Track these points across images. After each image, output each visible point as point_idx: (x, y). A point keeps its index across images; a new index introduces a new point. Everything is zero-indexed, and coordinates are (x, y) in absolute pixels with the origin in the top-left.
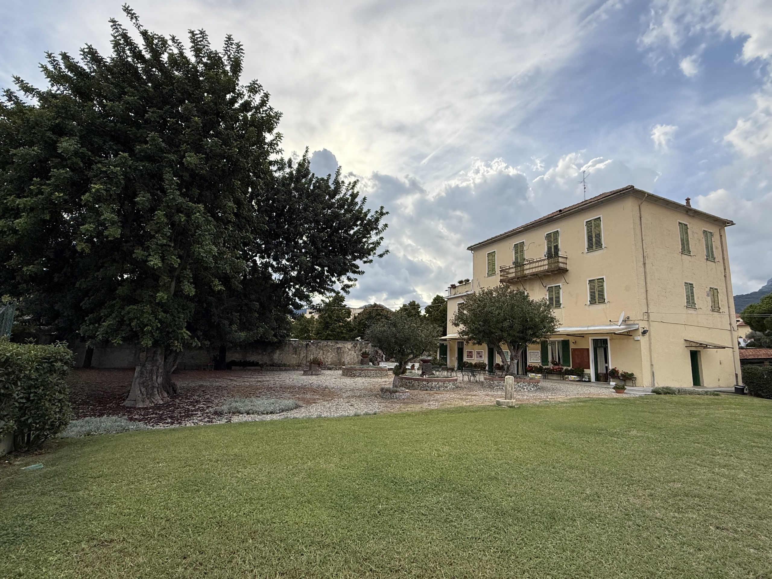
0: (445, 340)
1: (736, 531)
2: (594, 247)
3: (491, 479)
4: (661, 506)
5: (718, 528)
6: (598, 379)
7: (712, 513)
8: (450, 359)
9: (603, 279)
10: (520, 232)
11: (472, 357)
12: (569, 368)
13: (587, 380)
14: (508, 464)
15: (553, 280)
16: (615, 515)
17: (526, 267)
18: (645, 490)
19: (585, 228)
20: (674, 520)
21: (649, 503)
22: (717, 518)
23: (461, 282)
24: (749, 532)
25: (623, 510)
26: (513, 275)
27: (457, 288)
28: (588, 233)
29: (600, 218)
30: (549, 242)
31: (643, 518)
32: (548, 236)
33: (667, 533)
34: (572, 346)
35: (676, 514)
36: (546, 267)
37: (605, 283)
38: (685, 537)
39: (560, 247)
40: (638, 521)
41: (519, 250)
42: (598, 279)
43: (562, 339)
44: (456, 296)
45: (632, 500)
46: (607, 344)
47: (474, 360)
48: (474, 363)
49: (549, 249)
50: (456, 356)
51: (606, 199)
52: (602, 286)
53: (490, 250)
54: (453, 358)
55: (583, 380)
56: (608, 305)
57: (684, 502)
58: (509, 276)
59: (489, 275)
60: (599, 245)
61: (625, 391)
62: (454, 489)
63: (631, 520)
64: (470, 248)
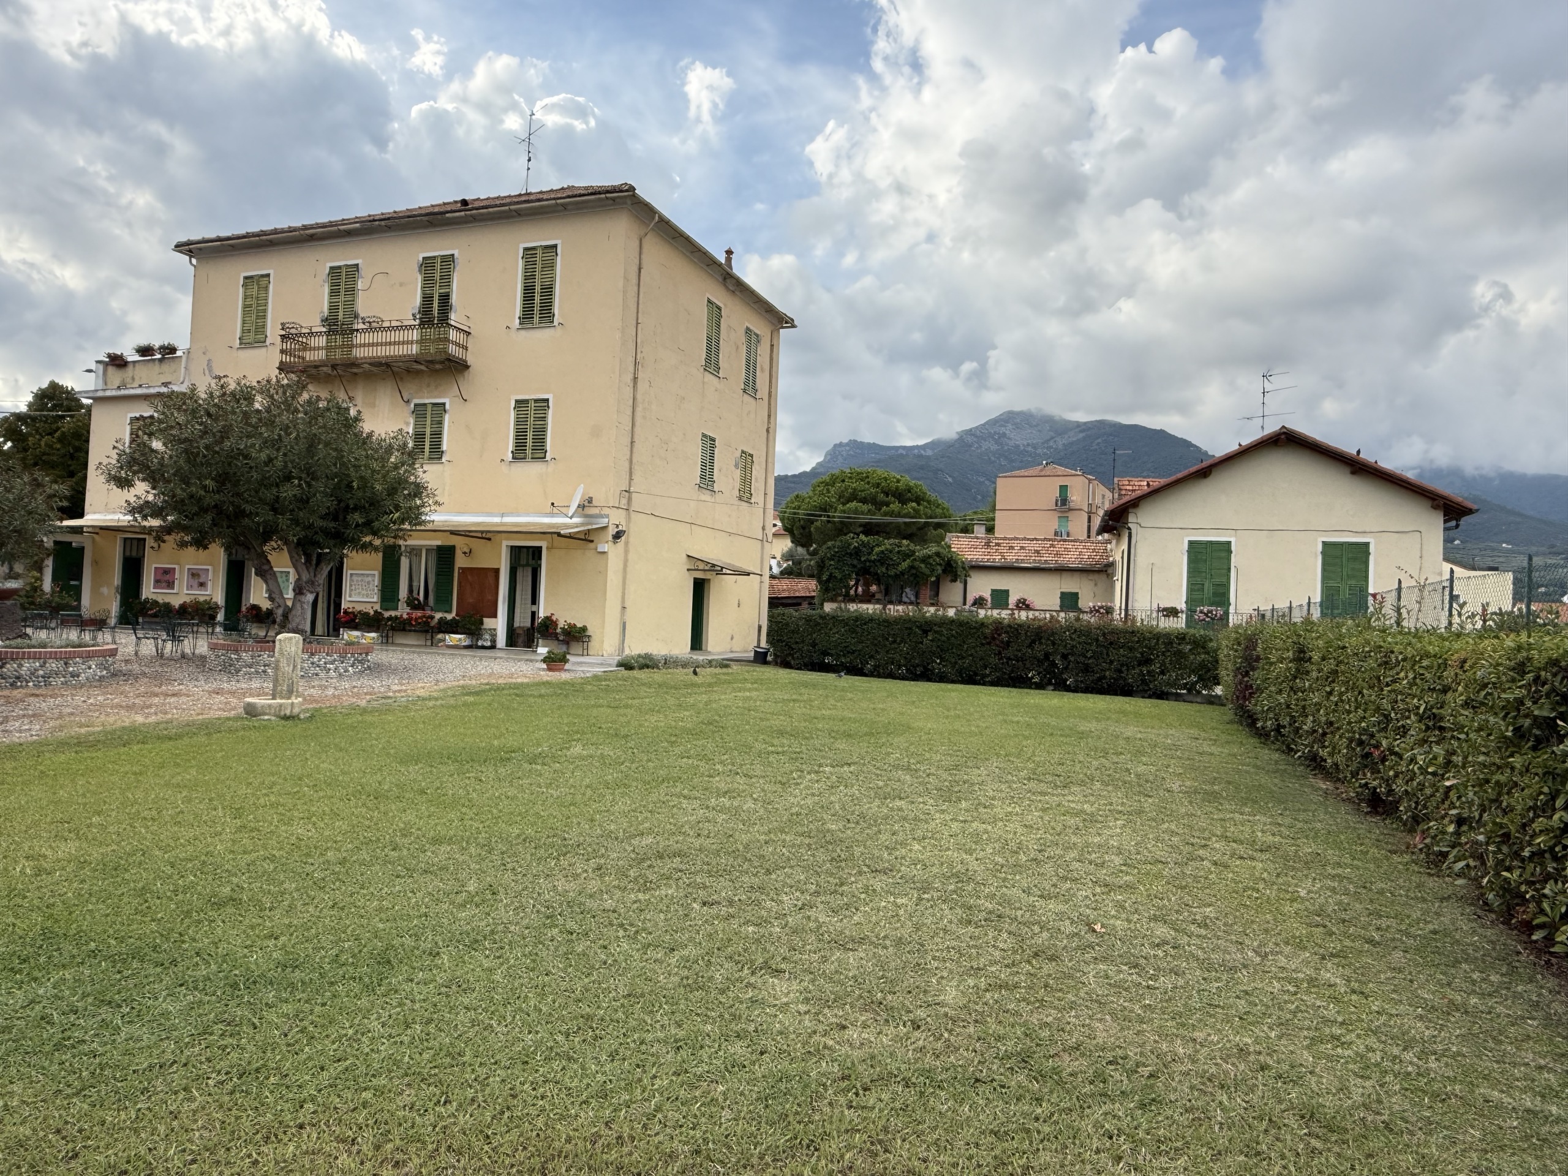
0: (78, 530)
1: (731, 903)
2: (536, 319)
3: (219, 905)
4: (614, 887)
5: (704, 904)
6: (512, 641)
7: (698, 880)
8: (95, 589)
9: (547, 400)
10: (349, 233)
11: (170, 585)
12: (449, 617)
13: (489, 644)
14: (272, 859)
15: (428, 386)
16: (525, 922)
17: (359, 339)
18: (588, 860)
19: (521, 264)
20: (635, 906)
21: (594, 885)
22: (705, 887)
23: (145, 351)
24: (750, 898)
25: (543, 909)
26: (321, 355)
27: (131, 367)
28: (526, 278)
29: (555, 246)
30: (428, 281)
31: (581, 916)
32: (427, 265)
33: (621, 933)
34: (461, 562)
35: (641, 896)
36: (414, 349)
37: (550, 412)
38: (650, 933)
39: (454, 299)
40: (571, 925)
41: (342, 287)
42: (536, 401)
43: (439, 543)
44: (123, 392)
45: (561, 885)
46: (540, 558)
47: (180, 595)
48: (176, 602)
49: (427, 299)
50: (117, 580)
51: (577, 203)
52: (544, 419)
53: (255, 266)
54: (105, 590)
55: (480, 643)
56: (552, 464)
57: (656, 869)
58: (309, 356)
59: (244, 344)
60: (547, 314)
61: (567, 666)
62: (93, 954)
63: (557, 926)
64: (186, 248)
